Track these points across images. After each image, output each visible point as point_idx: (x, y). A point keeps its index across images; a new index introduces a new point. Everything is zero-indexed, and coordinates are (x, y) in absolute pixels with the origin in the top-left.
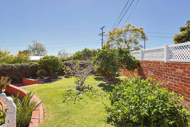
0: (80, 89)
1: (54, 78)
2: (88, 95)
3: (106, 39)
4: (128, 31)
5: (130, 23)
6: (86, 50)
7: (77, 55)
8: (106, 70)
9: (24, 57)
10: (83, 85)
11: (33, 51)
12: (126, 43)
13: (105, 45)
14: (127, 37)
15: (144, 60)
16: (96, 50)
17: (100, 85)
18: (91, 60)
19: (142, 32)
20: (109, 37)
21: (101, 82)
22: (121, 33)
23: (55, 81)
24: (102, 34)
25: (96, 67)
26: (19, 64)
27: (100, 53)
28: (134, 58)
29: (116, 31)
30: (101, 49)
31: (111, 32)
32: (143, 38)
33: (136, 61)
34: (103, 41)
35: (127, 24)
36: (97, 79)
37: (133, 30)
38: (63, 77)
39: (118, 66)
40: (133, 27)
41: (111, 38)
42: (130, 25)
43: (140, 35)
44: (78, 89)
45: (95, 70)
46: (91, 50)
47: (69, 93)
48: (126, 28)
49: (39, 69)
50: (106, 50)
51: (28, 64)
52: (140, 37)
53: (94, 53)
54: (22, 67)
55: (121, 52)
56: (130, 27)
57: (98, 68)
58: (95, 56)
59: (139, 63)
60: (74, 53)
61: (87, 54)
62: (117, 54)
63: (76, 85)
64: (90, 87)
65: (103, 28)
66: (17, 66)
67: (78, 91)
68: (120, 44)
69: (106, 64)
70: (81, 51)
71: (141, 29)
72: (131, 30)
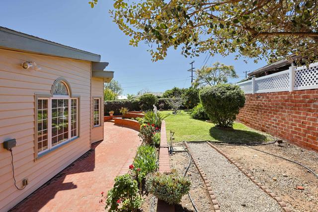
4: (217, 69)
5: (219, 62)
6: (175, 88)
7: (167, 93)
12: (215, 80)
13: (194, 83)
14: (217, 74)
19: (232, 70)
20: (198, 75)
22: (210, 71)
24: (192, 70)
27: (188, 91)
29: (205, 69)
31: (200, 70)
32: (233, 76)
34: (193, 78)
35: (215, 63)
37: (222, 69)
40: (223, 65)
41: (201, 76)
42: (219, 64)
48: (215, 67)
53: (183, 91)
56: (219, 66)
58: (184, 93)
60: (165, 92)
61: (176, 92)
65: (192, 63)
69: (192, 98)
70: (171, 89)
71: (231, 67)
72: (220, 68)
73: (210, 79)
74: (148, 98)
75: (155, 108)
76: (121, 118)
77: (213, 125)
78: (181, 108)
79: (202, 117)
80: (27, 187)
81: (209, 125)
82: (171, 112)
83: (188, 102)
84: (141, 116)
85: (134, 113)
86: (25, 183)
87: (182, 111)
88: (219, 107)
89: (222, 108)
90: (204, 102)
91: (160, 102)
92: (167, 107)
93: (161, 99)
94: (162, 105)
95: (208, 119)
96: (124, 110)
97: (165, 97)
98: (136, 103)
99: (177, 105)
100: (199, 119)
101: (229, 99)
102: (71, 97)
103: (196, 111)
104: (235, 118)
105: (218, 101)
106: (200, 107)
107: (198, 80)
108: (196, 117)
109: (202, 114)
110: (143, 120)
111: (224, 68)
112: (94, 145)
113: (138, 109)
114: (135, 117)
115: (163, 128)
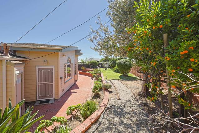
75: (98, 68)
76: (82, 71)
77: (121, 74)
78: (109, 67)
79: (117, 71)
80: (64, 91)
81: (120, 74)
82: (104, 69)
83: (112, 64)
84: (91, 71)
85: (87, 69)
86: (63, 90)
87: (109, 69)
88: (123, 68)
89: (124, 68)
90: (118, 66)
91: (99, 64)
92: (102, 67)
93: (99, 63)
94: (100, 65)
95: (119, 72)
96: (83, 68)
97: (101, 62)
98: (88, 64)
99: (107, 66)
100: (116, 72)
101: (126, 65)
102: (71, 63)
103: (115, 69)
104: (129, 72)
105: (123, 66)
106: (116, 68)
108: (115, 71)
109: (117, 70)
110: (93, 72)
112: (76, 81)
113: (89, 67)
114: (88, 71)
115: (102, 75)
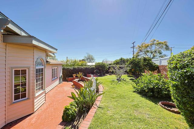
0: (119, 80)
1: (103, 75)
2: (123, 83)
3: (136, 51)
4: (153, 44)
5: (155, 39)
6: (122, 58)
7: (116, 62)
8: (135, 71)
9: (84, 63)
10: (121, 78)
11: (87, 59)
12: (152, 53)
13: (135, 55)
14: (153, 48)
15: (161, 64)
16: (129, 59)
17: (131, 79)
18: (125, 65)
19: (166, 45)
20: (138, 49)
21: (131, 78)
22: (148, 46)
23: (104, 76)
24: (133, 47)
25: (128, 68)
26: (85, 67)
27: (131, 60)
28: (155, 64)
29: (144, 45)
30: (131, 58)
31: (140, 46)
32: (166, 49)
33: (156, 65)
34: (134, 52)
35: (152, 40)
36: (129, 76)
37: (158, 44)
38: (108, 75)
39: (143, 69)
40: (158, 41)
41: (140, 50)
42: (155, 40)
43: (164, 47)
44: (118, 80)
45: (128, 70)
46: (125, 58)
47: (113, 81)
49: (95, 70)
50: (135, 59)
51: (89, 67)
52: (164, 48)
53: (127, 60)
54: (86, 68)
55: (145, 60)
56: (155, 42)
57: (130, 69)
58: (128, 62)
59: (158, 67)
60: (114, 61)
61: (122, 61)
62: (142, 61)
63: (116, 78)
64: (124, 80)
65: (134, 43)
66: (84, 68)
67: (118, 81)
68: (147, 54)
69: (135, 67)
70: (118, 59)
71: (165, 42)
72: (156, 44)
73: (148, 51)
74: (100, 65)
97: (114, 64)
107: (138, 53)
111: (159, 43)
